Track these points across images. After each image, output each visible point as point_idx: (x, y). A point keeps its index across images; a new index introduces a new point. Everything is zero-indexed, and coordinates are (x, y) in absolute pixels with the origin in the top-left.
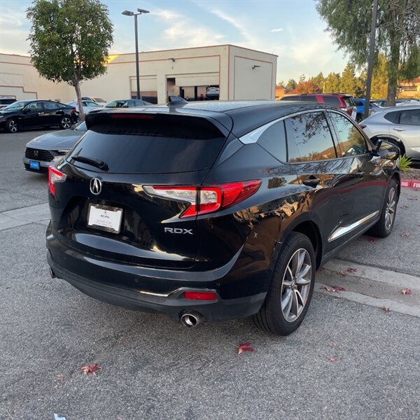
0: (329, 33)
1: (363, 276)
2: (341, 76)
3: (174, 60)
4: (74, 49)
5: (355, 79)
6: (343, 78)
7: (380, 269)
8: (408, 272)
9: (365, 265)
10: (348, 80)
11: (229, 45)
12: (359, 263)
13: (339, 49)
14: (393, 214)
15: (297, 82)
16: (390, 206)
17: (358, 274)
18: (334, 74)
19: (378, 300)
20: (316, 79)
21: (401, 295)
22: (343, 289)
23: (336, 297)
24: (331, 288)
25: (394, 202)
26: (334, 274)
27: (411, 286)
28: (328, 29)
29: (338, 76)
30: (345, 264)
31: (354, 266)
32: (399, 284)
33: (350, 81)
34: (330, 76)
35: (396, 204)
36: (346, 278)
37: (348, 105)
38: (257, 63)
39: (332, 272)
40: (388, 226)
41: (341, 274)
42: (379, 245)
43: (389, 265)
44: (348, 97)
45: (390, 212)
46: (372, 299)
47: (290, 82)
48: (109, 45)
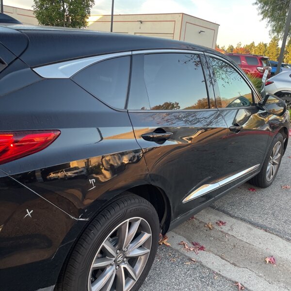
0: (257, 6)
1: (229, 233)
2: (268, 45)
3: (141, 22)
4: (65, 6)
5: (278, 49)
6: (269, 47)
7: (250, 226)
8: (279, 234)
9: (236, 218)
10: (273, 49)
11: (183, 14)
12: (231, 216)
13: (263, 19)
14: (276, 166)
15: (235, 47)
16: (275, 159)
17: (225, 228)
18: (263, 43)
19: (236, 268)
20: (249, 46)
21: (264, 265)
22: (202, 248)
23: (190, 260)
24: (191, 245)
25: (279, 155)
26: (202, 225)
27: (277, 254)
28: (256, 3)
29: (265, 45)
30: (216, 215)
31: (225, 218)
32: (265, 248)
33: (274, 50)
34: (260, 44)
35: (281, 157)
36: (212, 233)
37: (265, 65)
38: (203, 29)
39: (201, 222)
40: (269, 177)
41: (208, 226)
42: (257, 196)
43: (260, 222)
44: (266, 59)
45: (274, 164)
46: (229, 267)
47: (230, 47)
48: (91, 6)
